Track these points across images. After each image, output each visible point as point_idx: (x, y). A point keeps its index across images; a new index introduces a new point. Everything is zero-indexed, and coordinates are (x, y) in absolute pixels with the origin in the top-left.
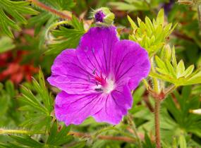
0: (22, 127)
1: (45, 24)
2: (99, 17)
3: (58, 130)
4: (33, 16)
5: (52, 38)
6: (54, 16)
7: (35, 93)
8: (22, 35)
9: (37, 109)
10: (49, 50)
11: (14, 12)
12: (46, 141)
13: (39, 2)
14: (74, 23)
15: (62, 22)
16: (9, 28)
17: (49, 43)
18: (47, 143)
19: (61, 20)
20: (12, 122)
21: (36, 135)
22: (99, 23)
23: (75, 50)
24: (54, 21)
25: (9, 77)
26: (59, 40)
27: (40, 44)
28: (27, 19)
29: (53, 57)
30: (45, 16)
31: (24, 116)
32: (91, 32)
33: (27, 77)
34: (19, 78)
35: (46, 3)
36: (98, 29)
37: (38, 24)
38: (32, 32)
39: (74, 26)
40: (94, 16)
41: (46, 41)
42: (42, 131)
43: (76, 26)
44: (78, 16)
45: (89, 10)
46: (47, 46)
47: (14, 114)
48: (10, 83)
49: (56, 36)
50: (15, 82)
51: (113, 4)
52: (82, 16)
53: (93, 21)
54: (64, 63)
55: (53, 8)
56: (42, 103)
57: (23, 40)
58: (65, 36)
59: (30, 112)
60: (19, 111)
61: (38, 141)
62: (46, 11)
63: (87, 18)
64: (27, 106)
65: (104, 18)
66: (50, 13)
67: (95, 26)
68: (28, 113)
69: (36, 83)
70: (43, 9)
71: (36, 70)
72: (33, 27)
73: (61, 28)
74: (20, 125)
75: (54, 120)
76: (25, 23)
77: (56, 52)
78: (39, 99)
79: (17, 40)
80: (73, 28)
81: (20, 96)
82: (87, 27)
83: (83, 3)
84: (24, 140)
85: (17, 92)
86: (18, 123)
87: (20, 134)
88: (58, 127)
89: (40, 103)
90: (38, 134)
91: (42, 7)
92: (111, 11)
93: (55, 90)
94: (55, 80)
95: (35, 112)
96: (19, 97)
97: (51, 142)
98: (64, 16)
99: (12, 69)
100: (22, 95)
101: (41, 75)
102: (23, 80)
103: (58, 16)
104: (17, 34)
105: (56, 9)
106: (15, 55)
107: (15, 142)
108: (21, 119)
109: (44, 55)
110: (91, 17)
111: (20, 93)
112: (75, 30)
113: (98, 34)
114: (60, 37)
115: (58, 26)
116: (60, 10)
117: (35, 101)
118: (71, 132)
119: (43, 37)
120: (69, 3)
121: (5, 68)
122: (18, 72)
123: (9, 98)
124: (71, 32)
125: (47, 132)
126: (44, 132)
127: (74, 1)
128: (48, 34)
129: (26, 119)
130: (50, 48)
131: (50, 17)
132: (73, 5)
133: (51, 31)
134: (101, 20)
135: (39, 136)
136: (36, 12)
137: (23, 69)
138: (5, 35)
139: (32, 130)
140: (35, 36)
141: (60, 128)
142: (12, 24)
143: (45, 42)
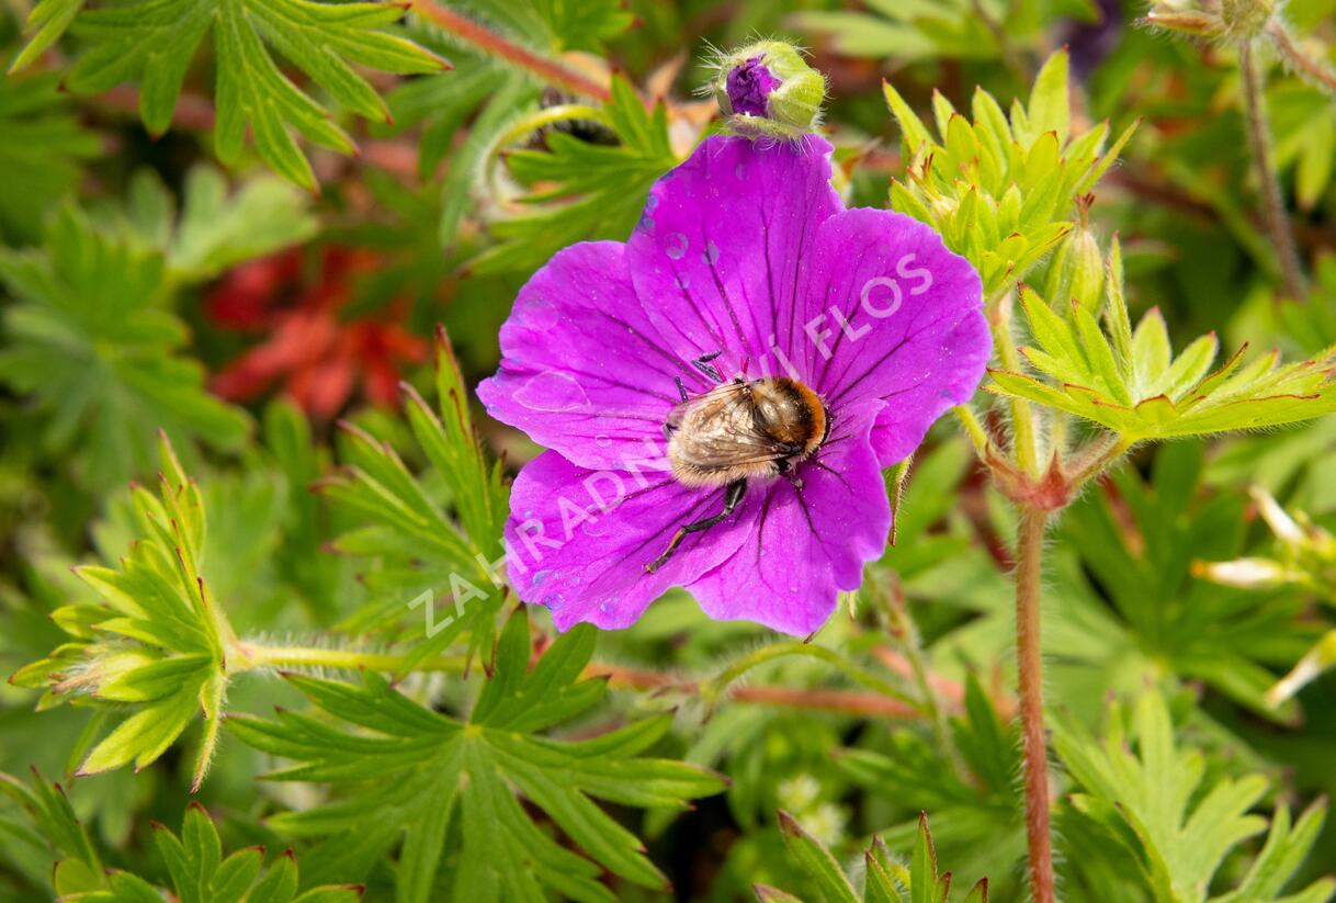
0: (352, 635)
1: (470, 118)
2: (749, 89)
3: (532, 655)
4: (413, 77)
5: (507, 191)
6: (519, 79)
7: (416, 464)
8: (350, 169)
9: (424, 543)
10: (492, 253)
11: (320, 56)
12: (470, 709)
13: (445, 10)
14: (621, 117)
15: (559, 113)
16: (291, 135)
17: (494, 213)
18: (476, 720)
19: (556, 99)
20: (297, 612)
21: (417, 678)
22: (747, 118)
23: (620, 246)
24: (522, 104)
25: (279, 382)
26: (543, 202)
27: (447, 217)
28: (381, 90)
29: (507, 286)
30: (473, 81)
31: (360, 578)
32: (702, 160)
33: (375, 384)
34: (331, 386)
35: (484, 14)
36: (744, 149)
37: (439, 118)
38: (403, 157)
39: (620, 132)
40: (723, 86)
41: (479, 205)
42: (452, 656)
43: (632, 132)
44: (639, 81)
45: (697, 52)
46: (483, 228)
47: (304, 571)
48: (288, 413)
49: (524, 178)
50: (309, 408)
51: (815, 21)
52: (661, 80)
53: (714, 106)
54: (565, 309)
55: (514, 40)
56: (453, 514)
57: (357, 196)
58: (573, 182)
59: (390, 559)
60: (336, 554)
61: (426, 705)
62: (482, 52)
63: (685, 91)
64: (374, 533)
65: (775, 95)
66: (500, 64)
67: (727, 132)
68: (377, 566)
69: (421, 414)
70: (463, 43)
71: (415, 351)
72: (411, 133)
73: (554, 139)
74: (336, 627)
75: (511, 603)
76: (376, 111)
77: (526, 264)
78: (435, 497)
79: (327, 198)
80: (614, 141)
81: (341, 481)
82: (684, 137)
83: (664, 16)
84: (361, 698)
85: (322, 458)
86: (324, 618)
87: (342, 672)
88: (533, 637)
89: (441, 515)
90: (427, 670)
91: (463, 31)
92: (811, 63)
93: (515, 449)
94: (518, 392)
95: (416, 563)
96: (335, 486)
97: (493, 712)
98: (571, 79)
99: (293, 340)
100: (351, 476)
101: (448, 375)
102: (354, 401)
103: (540, 82)
104: (329, 167)
105: (529, 47)
106: (312, 273)
107: (314, 712)
108: (339, 598)
109: (465, 275)
110: (710, 88)
111: (337, 462)
112: (627, 150)
113: (739, 173)
114: (548, 189)
115: (541, 131)
116: (551, 51)
117: (418, 505)
118: (599, 663)
119: (465, 184)
120: (597, 18)
121: (263, 337)
122: (326, 358)
123: (281, 486)
124: (604, 161)
125: (477, 663)
126: (461, 663)
127: (625, 7)
128: (490, 172)
129: (371, 595)
130: (498, 241)
131: (500, 81)
132: (620, 23)
133: (503, 156)
134: (759, 108)
135: (437, 682)
136: (428, 60)
137: (351, 342)
138: (266, 169)
139: (398, 652)
140: (421, 180)
141: (539, 644)
142: (307, 117)
143: (475, 208)
